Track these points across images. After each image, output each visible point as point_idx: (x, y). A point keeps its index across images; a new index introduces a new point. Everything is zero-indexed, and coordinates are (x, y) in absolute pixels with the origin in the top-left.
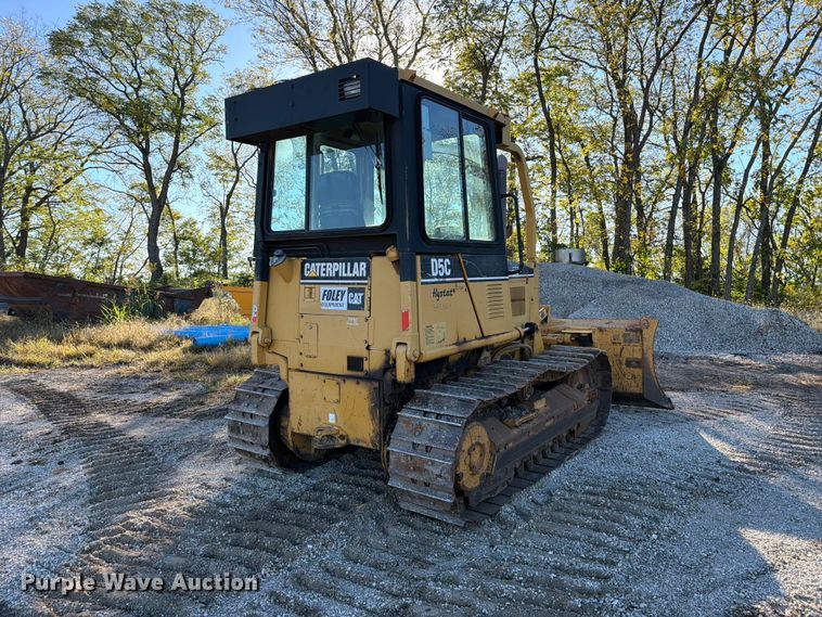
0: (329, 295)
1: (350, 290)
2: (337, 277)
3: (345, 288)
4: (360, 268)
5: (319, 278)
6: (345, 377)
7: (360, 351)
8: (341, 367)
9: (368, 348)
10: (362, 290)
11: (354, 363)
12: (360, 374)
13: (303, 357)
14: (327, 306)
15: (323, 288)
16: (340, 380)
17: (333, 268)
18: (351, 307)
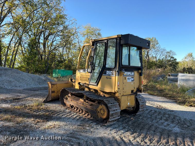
0: (128, 79)
1: (132, 78)
2: (130, 75)
3: (131, 77)
4: (133, 74)
5: (127, 75)
6: (131, 95)
7: (133, 89)
8: (130, 93)
9: (134, 88)
10: (133, 78)
11: (132, 91)
12: (133, 93)
13: (124, 93)
14: (128, 81)
15: (127, 77)
16: (130, 95)
17: (129, 73)
18: (132, 81)
